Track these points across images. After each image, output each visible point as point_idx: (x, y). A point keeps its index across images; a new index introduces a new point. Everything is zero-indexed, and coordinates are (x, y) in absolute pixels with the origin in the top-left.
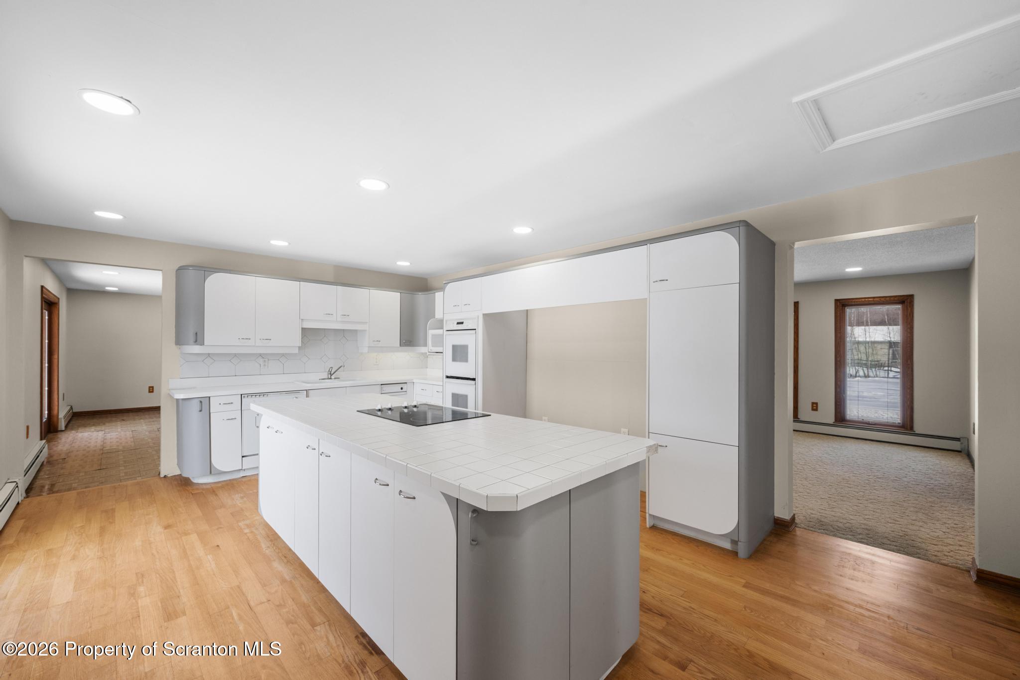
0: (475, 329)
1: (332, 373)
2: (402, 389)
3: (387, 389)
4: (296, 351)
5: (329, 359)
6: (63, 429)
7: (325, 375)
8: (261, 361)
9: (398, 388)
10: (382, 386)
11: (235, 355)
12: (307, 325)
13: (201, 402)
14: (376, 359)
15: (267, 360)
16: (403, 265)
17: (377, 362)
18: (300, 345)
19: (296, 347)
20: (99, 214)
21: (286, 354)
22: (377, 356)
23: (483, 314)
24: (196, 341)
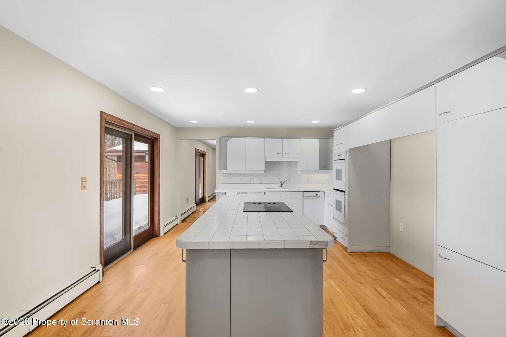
0: (345, 159)
1: (282, 184)
2: (317, 195)
3: (307, 194)
4: (263, 173)
5: (282, 177)
6: (207, 201)
7: (279, 185)
8: (251, 177)
9: (314, 194)
10: (304, 192)
11: (241, 174)
12: (268, 160)
13: (223, 194)
14: (308, 177)
15: (253, 177)
16: (316, 122)
17: (308, 179)
18: (265, 170)
19: (263, 170)
20: (191, 122)
21: (262, 174)
22: (308, 175)
23: (349, 149)
24: (224, 168)
